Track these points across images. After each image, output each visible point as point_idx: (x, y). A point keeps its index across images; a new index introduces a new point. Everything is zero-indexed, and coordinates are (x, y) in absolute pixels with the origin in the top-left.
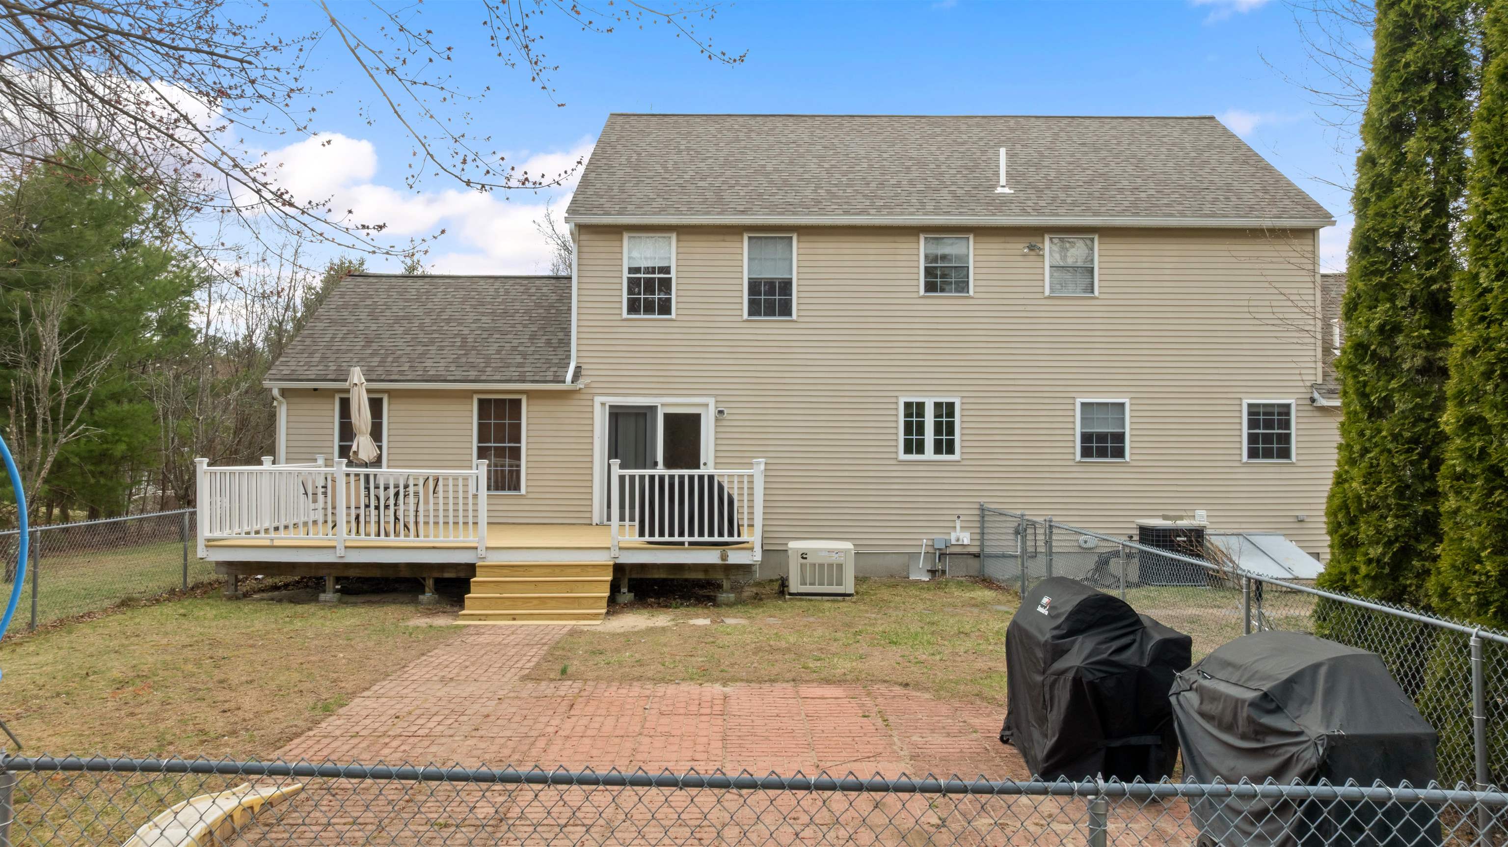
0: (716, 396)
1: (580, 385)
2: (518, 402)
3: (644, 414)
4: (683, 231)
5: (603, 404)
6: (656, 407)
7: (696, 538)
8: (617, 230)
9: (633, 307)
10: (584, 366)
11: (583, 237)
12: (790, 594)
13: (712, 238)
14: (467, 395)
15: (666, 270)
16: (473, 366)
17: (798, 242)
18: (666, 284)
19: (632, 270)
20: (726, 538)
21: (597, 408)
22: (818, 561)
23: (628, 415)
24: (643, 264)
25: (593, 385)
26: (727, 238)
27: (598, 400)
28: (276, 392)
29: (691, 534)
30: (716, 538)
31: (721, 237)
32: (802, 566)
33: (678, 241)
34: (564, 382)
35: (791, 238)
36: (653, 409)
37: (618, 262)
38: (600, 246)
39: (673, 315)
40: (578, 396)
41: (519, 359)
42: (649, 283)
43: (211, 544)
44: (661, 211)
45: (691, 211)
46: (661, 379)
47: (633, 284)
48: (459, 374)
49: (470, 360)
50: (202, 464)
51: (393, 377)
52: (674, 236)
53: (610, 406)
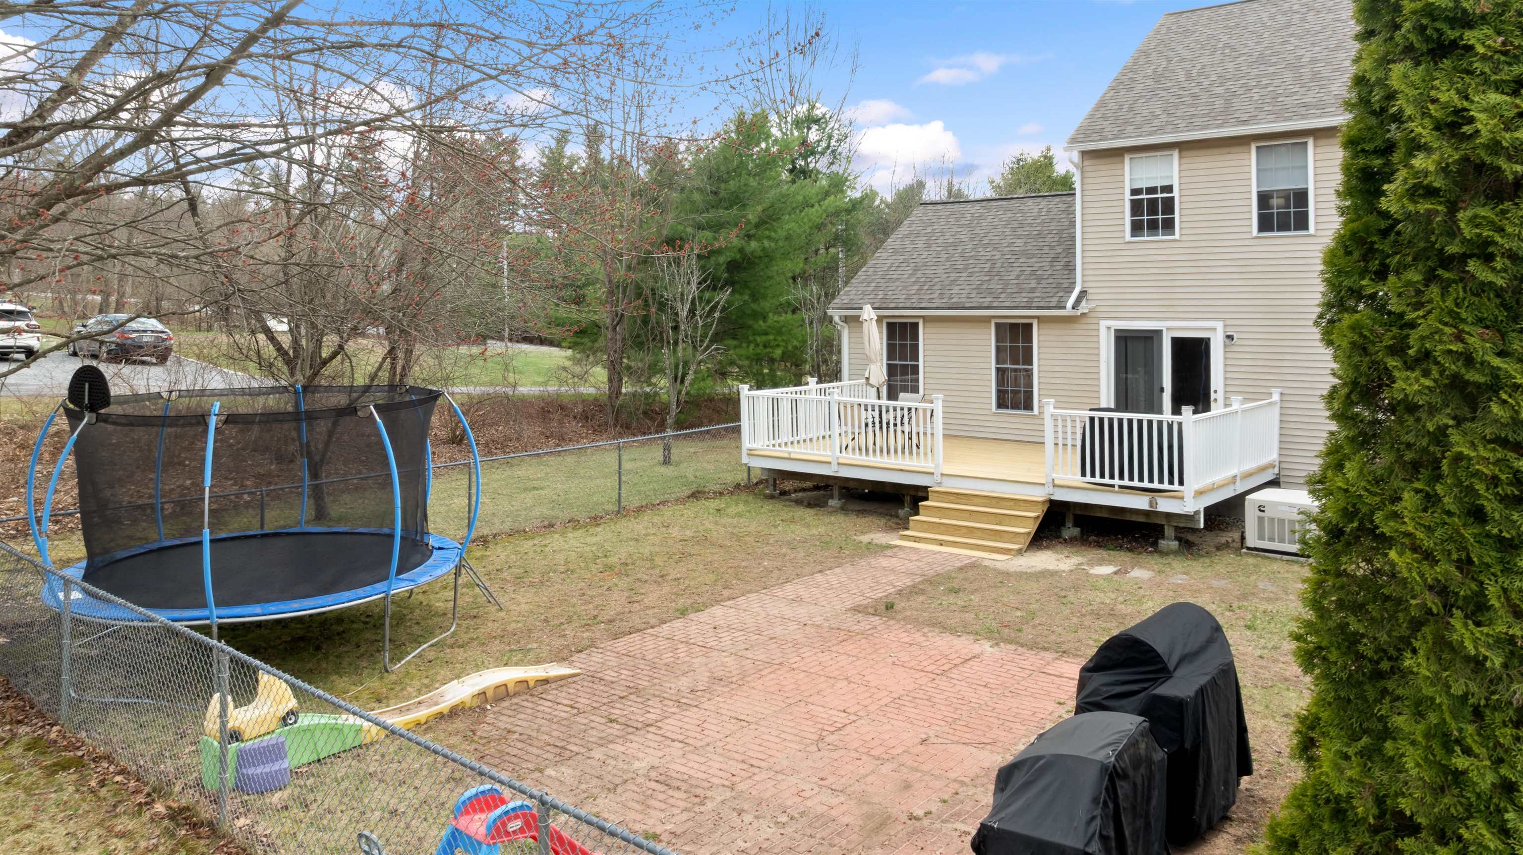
0: (1224, 319)
1: (1084, 307)
2: (1030, 326)
3: (1151, 338)
4: (1182, 147)
5: (1109, 328)
6: (1161, 331)
7: (1126, 482)
8: (1118, 153)
9: (1137, 228)
10: (1089, 291)
11: (1086, 163)
12: (1249, 548)
13: (1216, 151)
14: (986, 320)
15: (1169, 189)
16: (990, 292)
17: (1315, 146)
18: (1169, 206)
19: (1135, 192)
20: (1156, 485)
21: (1103, 332)
22: (1277, 516)
23: (1133, 338)
24: (1144, 185)
25: (1099, 309)
26: (1233, 150)
27: (1104, 324)
28: (836, 319)
29: (1121, 477)
30: (1146, 484)
31: (1227, 150)
32: (1261, 520)
33: (1180, 158)
34: (1065, 308)
35: (1306, 143)
36: (1159, 333)
37: (1120, 185)
38: (1103, 171)
39: (1177, 236)
40: (1084, 320)
41: (1033, 284)
42: (1153, 203)
43: (751, 453)
44: (1160, 129)
45: (1191, 126)
46: (1167, 303)
47: (1136, 207)
48: (977, 300)
49: (991, 286)
50: (745, 390)
51: (923, 305)
52: (1176, 153)
53: (1116, 331)
